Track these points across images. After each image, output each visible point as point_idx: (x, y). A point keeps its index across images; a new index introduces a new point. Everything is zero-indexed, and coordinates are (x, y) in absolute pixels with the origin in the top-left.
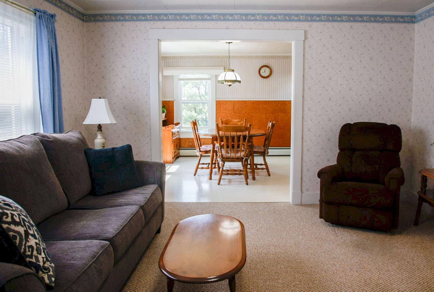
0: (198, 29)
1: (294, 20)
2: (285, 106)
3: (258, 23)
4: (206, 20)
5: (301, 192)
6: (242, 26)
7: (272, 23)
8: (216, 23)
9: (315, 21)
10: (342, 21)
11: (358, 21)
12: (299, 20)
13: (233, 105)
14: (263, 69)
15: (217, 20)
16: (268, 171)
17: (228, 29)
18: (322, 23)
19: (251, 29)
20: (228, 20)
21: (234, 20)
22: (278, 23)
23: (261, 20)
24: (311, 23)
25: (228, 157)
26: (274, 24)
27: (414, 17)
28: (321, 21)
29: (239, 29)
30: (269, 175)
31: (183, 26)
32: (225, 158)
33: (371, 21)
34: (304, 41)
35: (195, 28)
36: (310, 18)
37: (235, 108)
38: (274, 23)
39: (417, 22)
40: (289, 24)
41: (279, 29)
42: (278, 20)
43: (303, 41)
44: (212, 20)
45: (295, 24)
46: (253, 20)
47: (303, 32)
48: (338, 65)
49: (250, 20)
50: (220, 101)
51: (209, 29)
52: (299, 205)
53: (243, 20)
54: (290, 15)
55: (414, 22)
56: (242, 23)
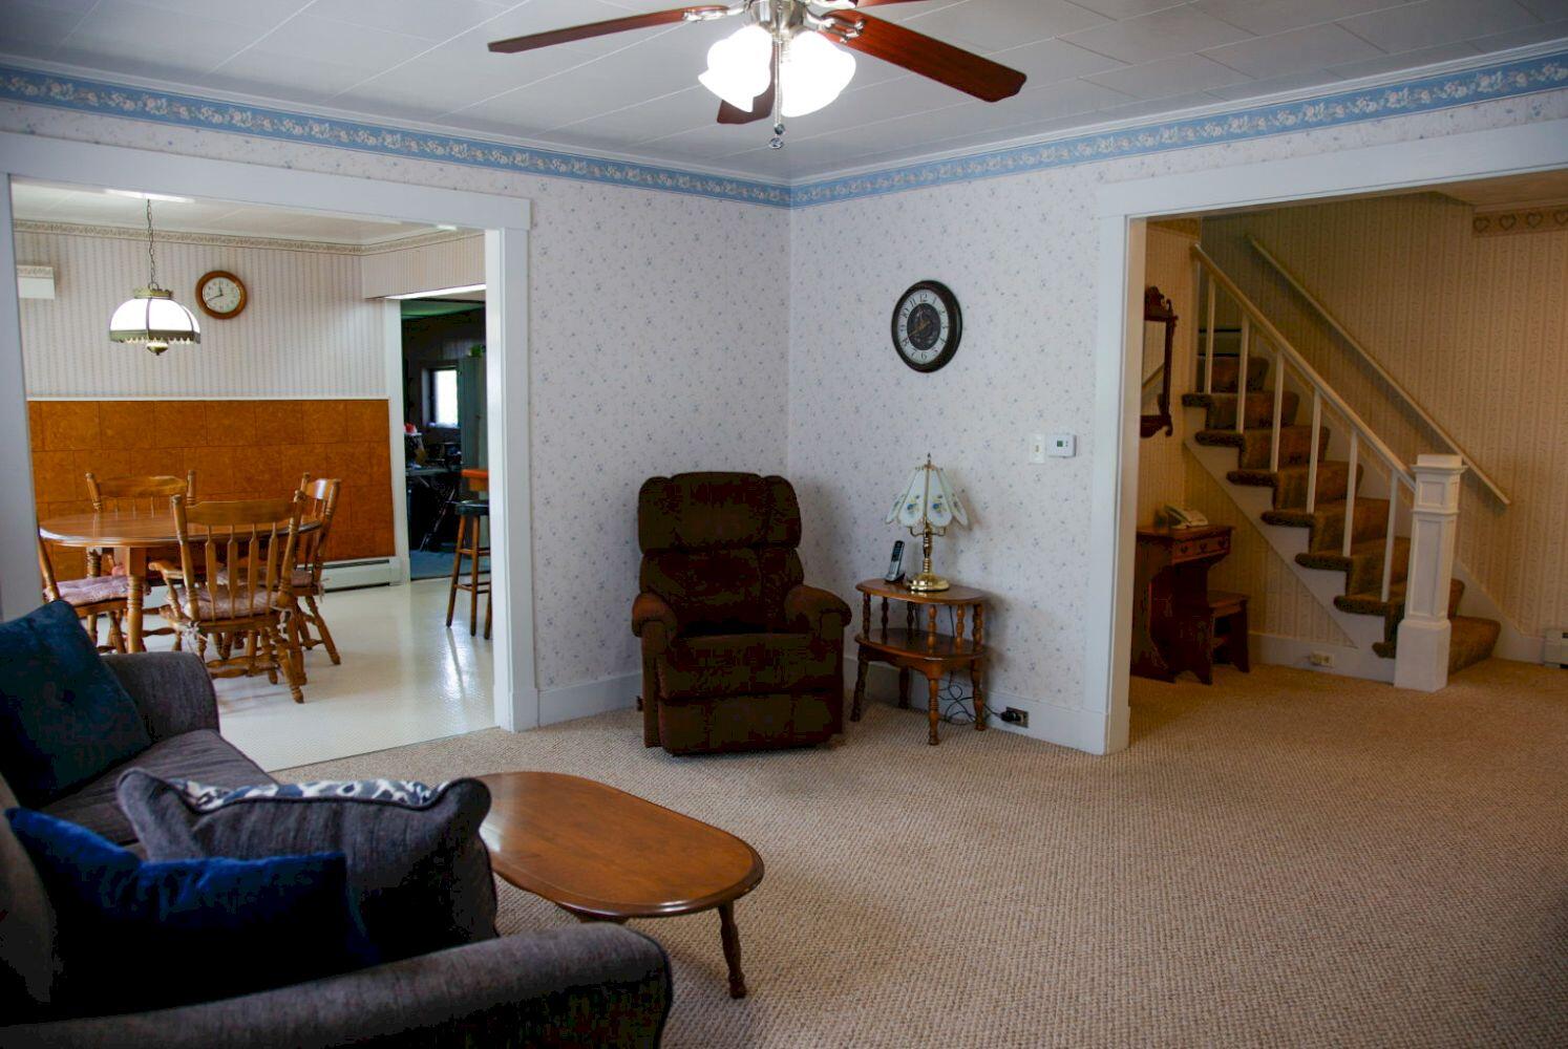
0: (178, 154)
1: (496, 165)
2: (302, 418)
3: (390, 159)
4: (208, 125)
5: (536, 690)
6: (338, 165)
7: (432, 166)
8: (247, 142)
9: (557, 173)
10: (626, 182)
11: (664, 188)
12: (514, 167)
13: (97, 420)
14: (214, 284)
15: (248, 131)
16: (331, 648)
17: (289, 168)
18: (576, 183)
19: (369, 178)
20: (290, 136)
21: (309, 138)
22: (452, 169)
23: (397, 152)
24: (546, 179)
25: (220, 615)
26: (441, 170)
27: (786, 191)
28: (571, 175)
29: (331, 173)
30: (336, 661)
31: (115, 136)
32: (210, 620)
33: (691, 191)
34: (528, 232)
35: (165, 149)
36: (545, 163)
37: (110, 432)
38: (440, 165)
39: (797, 205)
40: (484, 176)
41: (455, 189)
42: (450, 158)
43: (525, 234)
44: (231, 127)
45: (502, 177)
46: (374, 148)
47: (526, 204)
48: (617, 308)
49: (365, 147)
50: (40, 402)
51: (220, 159)
52: (534, 729)
53: (340, 144)
54: (487, 147)
55: (787, 205)
56: (338, 154)
